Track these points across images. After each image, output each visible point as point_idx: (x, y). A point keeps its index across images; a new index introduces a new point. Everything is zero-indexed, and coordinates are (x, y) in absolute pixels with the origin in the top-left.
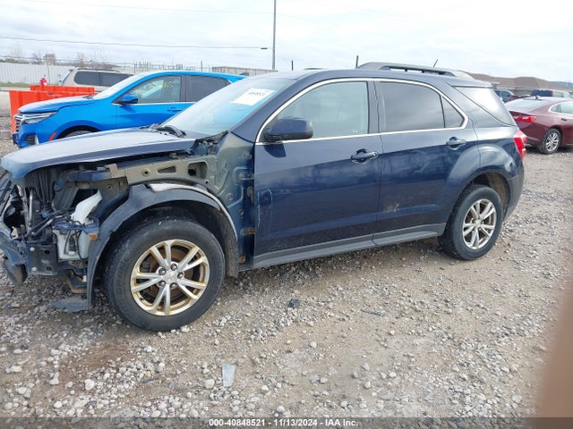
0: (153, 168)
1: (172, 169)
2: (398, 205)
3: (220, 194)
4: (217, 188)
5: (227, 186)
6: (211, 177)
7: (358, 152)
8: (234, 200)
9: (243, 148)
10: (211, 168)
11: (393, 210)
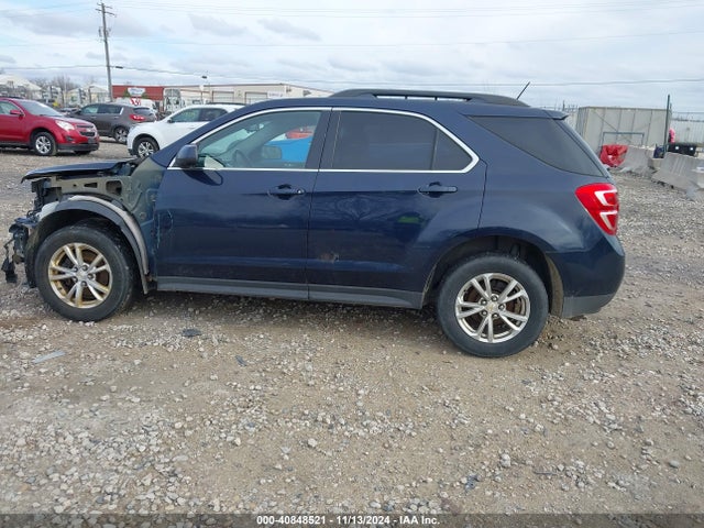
0: (80, 182)
1: (95, 185)
2: (336, 256)
3: (134, 212)
4: (130, 206)
5: (140, 205)
6: (125, 195)
7: (281, 187)
8: (146, 220)
9: (157, 171)
10: (126, 188)
11: (330, 260)
